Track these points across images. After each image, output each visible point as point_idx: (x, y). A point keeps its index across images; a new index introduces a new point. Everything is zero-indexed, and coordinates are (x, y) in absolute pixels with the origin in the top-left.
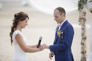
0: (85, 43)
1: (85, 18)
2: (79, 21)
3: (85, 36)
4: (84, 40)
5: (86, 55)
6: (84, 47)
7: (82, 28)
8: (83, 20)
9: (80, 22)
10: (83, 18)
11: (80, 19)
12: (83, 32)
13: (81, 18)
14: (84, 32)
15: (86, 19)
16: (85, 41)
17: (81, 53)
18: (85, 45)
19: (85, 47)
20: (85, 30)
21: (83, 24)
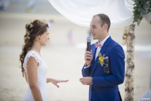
0: (132, 74)
1: (133, 34)
2: (124, 38)
3: (132, 63)
4: (131, 69)
5: (133, 94)
6: (130, 80)
7: (129, 50)
8: (129, 37)
9: (125, 40)
10: (130, 34)
11: (125, 34)
12: (130, 56)
13: (127, 33)
14: (132, 56)
15: (135, 34)
16: (133, 71)
17: (126, 90)
18: (131, 78)
19: (132, 81)
20: (133, 53)
21: (131, 43)
